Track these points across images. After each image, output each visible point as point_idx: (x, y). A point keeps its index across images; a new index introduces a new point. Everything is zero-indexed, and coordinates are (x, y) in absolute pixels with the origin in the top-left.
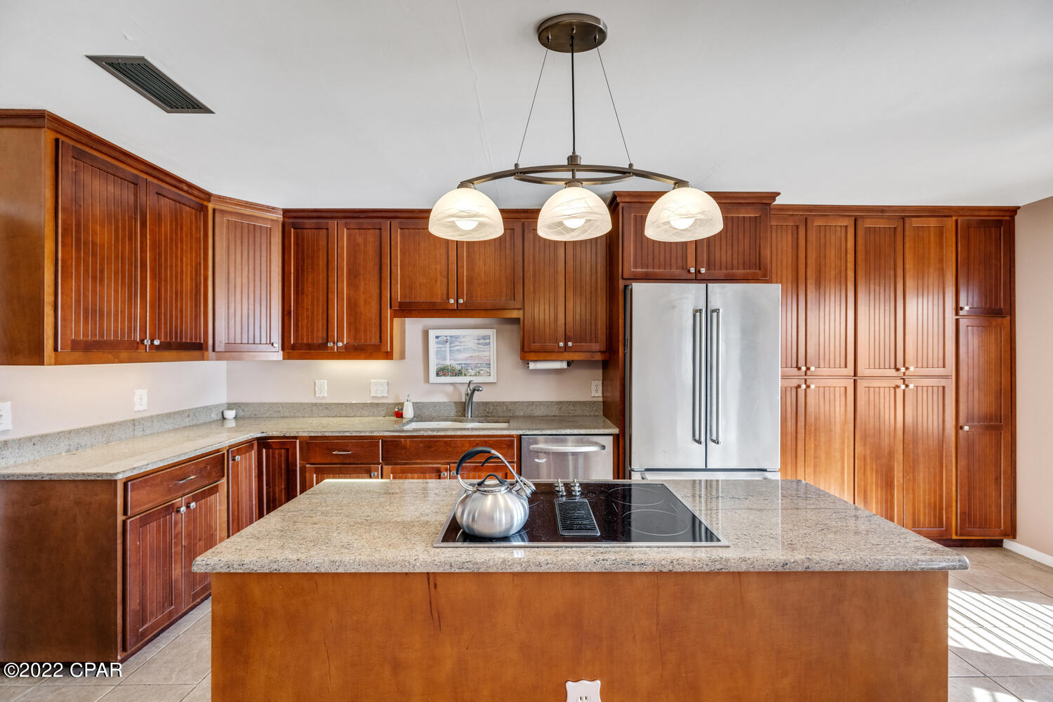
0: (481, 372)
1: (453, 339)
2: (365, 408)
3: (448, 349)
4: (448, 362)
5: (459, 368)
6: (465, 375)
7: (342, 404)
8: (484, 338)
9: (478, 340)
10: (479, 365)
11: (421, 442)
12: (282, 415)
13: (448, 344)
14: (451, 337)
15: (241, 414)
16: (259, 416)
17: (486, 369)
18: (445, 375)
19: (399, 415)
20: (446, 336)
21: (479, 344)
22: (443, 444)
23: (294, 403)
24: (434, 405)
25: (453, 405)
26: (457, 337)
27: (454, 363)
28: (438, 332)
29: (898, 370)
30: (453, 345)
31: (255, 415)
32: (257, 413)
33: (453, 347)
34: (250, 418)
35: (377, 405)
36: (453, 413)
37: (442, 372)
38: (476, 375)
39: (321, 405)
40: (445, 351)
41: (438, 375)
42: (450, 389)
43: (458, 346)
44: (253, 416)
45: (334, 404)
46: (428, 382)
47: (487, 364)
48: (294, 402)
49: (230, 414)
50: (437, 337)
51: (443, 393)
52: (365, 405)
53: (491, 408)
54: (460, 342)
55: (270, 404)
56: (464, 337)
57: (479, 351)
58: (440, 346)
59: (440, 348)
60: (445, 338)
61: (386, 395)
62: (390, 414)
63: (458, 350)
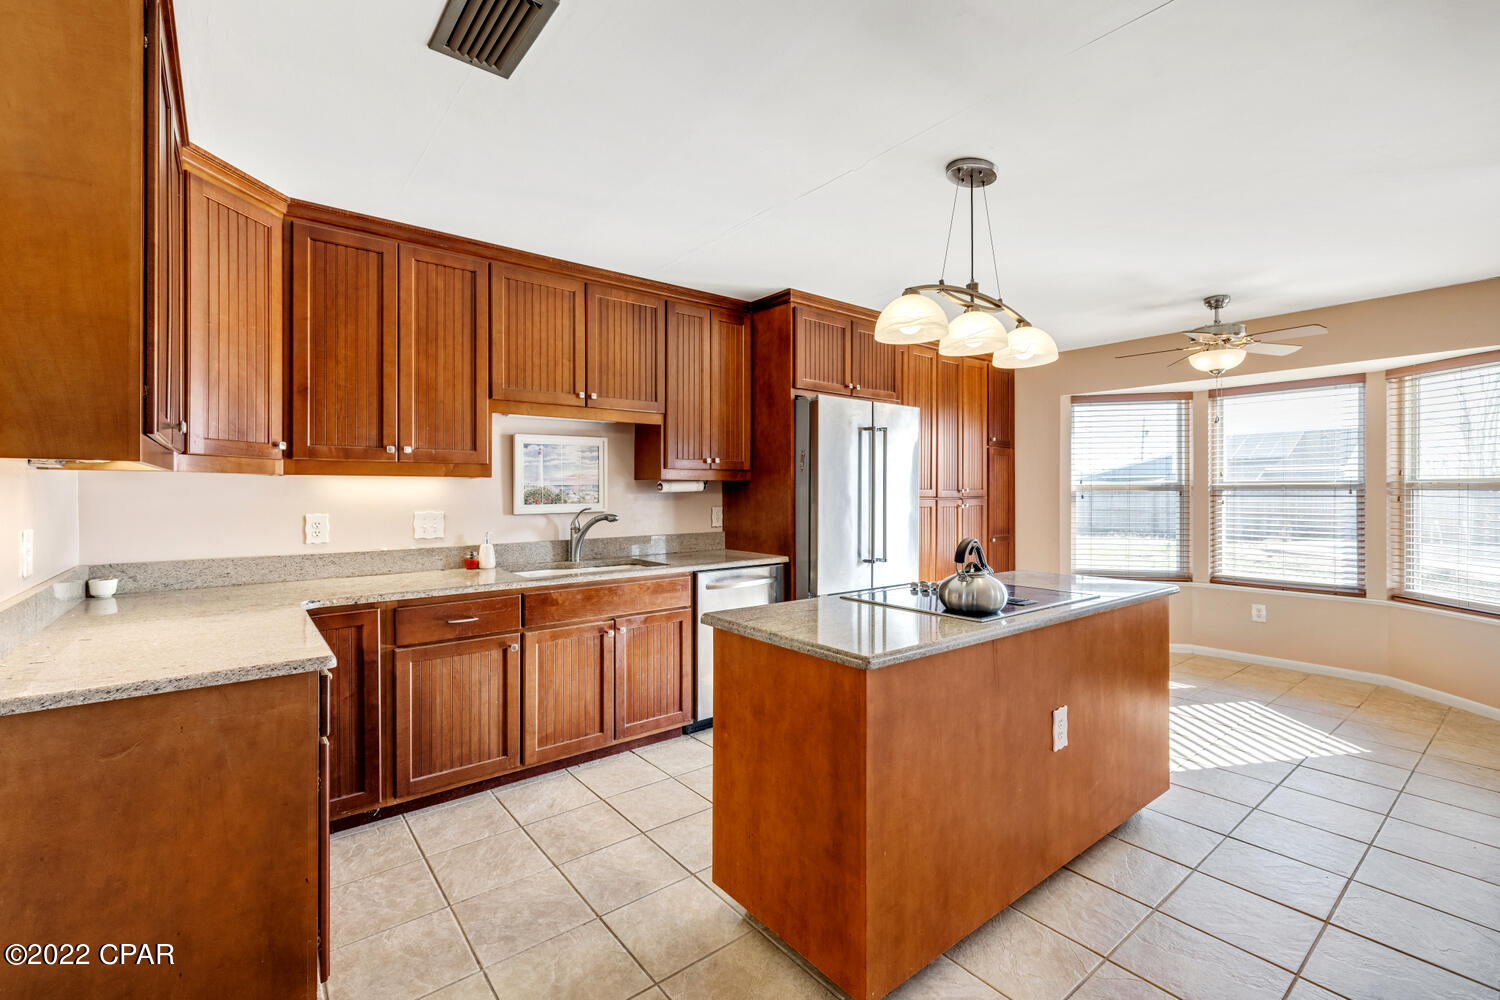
0: (587, 498)
1: (549, 449)
2: (410, 558)
3: (541, 464)
4: (541, 484)
5: (556, 491)
6: (565, 502)
7: (364, 553)
8: (591, 450)
9: (583, 452)
10: (584, 488)
11: (579, 592)
12: (234, 582)
13: (541, 456)
14: (546, 446)
15: (130, 585)
16: (177, 587)
17: (592, 493)
18: (536, 502)
19: (472, 564)
20: (539, 445)
21: (583, 458)
22: (606, 592)
23: (262, 558)
24: (522, 547)
25: (549, 545)
26: (554, 447)
27: (549, 485)
28: (529, 439)
29: (959, 491)
30: (548, 458)
31: (166, 586)
32: (171, 581)
33: (548, 461)
34: (152, 592)
35: (430, 551)
36: (549, 558)
37: (532, 497)
38: (580, 502)
39: (322, 557)
40: (537, 467)
41: (526, 502)
42: (542, 522)
43: (554, 459)
44: (160, 587)
45: (348, 554)
46: (512, 513)
47: (594, 486)
48: (263, 554)
49: (107, 587)
50: (526, 446)
51: (534, 529)
52: (408, 552)
53: (601, 546)
54: (559, 455)
55: (203, 562)
56: (564, 446)
57: (583, 468)
58: (530, 459)
59: (530, 462)
60: (537, 448)
61: (442, 536)
62: (452, 565)
63: (556, 466)
